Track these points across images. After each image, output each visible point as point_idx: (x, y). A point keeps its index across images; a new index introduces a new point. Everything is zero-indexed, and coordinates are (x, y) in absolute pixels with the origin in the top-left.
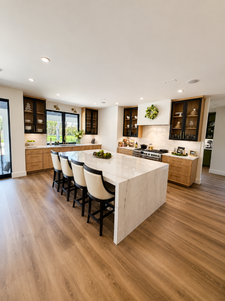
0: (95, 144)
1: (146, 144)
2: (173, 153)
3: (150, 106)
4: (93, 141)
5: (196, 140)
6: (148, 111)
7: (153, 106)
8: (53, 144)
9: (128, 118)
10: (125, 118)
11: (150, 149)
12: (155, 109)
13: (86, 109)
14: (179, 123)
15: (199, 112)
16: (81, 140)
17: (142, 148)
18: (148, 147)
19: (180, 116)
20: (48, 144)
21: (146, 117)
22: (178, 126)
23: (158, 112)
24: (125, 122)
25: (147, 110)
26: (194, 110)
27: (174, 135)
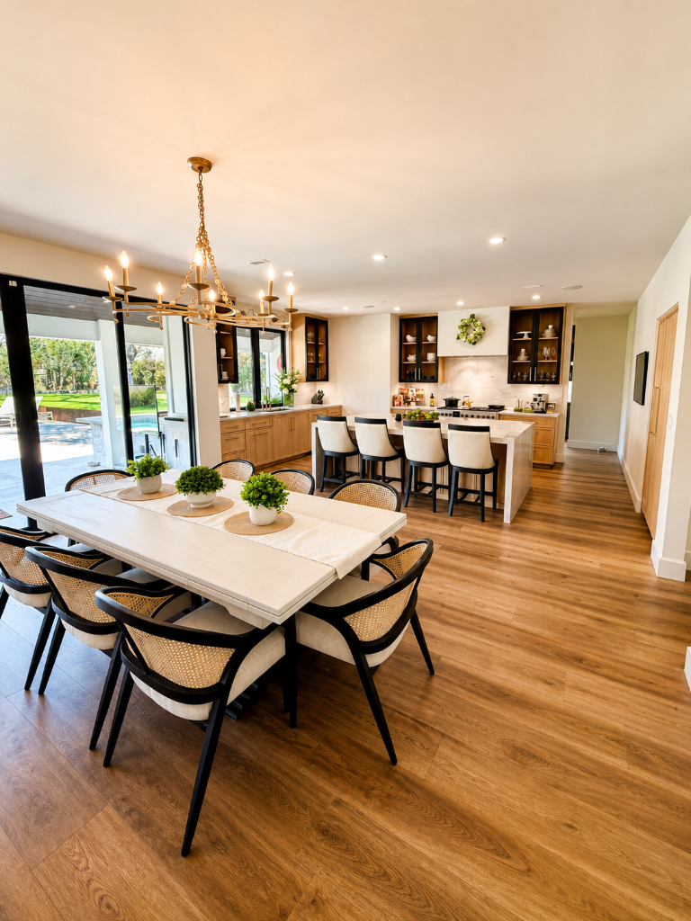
0: (324, 406)
1: (455, 397)
2: (516, 410)
3: (467, 317)
4: (318, 399)
5: (556, 382)
6: (463, 327)
7: (473, 316)
8: (243, 409)
9: (410, 339)
10: (402, 339)
11: (466, 406)
12: (479, 323)
13: (307, 318)
14: (523, 350)
15: (559, 332)
16: (296, 396)
17: (447, 406)
18: (460, 403)
19: (526, 337)
20: (233, 410)
21: (458, 338)
22: (522, 358)
23: (484, 329)
24: (404, 349)
25: (460, 324)
26: (550, 327)
27: (516, 375)
